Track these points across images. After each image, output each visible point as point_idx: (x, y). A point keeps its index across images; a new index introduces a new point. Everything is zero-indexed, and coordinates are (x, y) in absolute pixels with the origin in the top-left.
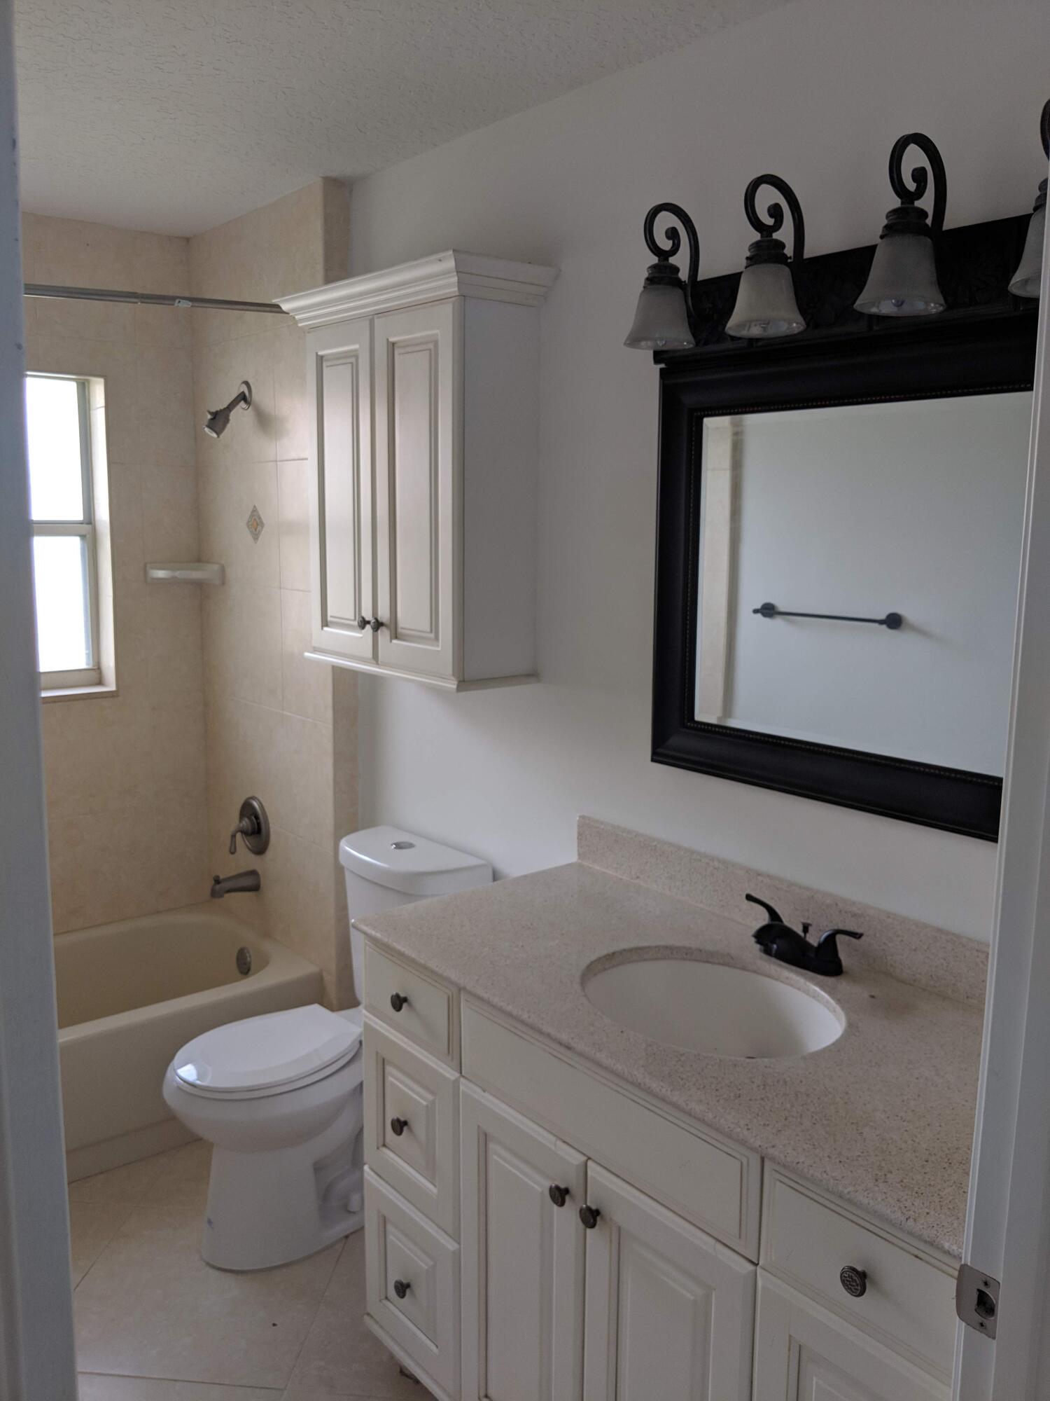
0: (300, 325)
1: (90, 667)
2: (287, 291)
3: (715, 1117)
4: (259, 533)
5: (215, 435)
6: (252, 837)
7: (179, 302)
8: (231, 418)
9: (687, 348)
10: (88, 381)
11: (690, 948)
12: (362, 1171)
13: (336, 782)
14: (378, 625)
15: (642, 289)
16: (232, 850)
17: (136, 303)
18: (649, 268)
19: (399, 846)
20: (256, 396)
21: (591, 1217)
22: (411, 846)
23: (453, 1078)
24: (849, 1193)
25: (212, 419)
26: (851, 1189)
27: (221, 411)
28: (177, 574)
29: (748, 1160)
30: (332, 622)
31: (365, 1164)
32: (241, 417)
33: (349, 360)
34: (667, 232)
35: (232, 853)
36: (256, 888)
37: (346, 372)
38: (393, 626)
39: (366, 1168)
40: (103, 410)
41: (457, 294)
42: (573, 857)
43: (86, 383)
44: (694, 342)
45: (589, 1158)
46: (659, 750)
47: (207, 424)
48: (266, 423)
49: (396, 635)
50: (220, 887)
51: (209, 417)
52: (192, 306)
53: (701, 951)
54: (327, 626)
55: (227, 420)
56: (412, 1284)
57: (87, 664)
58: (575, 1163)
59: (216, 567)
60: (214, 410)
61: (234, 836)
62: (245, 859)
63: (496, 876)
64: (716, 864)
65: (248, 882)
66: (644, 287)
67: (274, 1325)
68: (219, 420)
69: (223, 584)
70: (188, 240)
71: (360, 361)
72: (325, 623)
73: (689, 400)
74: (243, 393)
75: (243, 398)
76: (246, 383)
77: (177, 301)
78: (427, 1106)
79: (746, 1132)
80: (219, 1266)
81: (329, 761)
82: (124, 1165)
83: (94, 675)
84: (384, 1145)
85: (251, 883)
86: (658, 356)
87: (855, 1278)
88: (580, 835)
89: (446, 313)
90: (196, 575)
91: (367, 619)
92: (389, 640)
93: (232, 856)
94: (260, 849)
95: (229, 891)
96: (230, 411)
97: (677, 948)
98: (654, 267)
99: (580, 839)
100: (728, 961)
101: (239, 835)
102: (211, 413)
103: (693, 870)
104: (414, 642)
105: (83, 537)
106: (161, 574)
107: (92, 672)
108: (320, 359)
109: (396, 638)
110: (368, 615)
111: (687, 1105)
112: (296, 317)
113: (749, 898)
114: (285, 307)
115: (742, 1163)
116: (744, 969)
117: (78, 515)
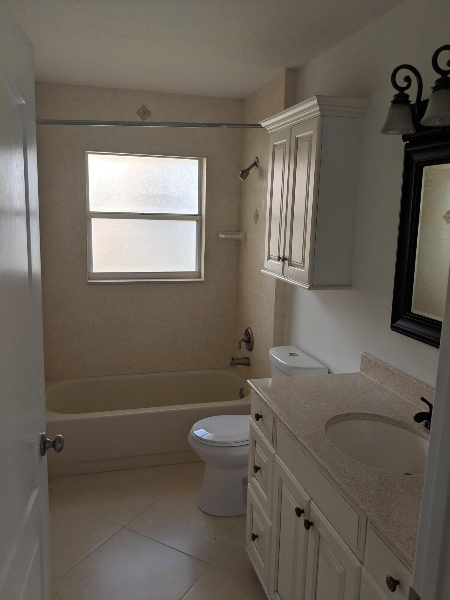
0: (268, 132)
1: (197, 271)
2: (264, 118)
3: (350, 492)
4: (257, 220)
5: (243, 180)
6: (247, 344)
7: (223, 126)
8: (249, 173)
9: (412, 133)
10: (202, 159)
11: (389, 418)
12: (247, 485)
13: (275, 325)
14: (284, 259)
15: (390, 106)
16: (240, 348)
17: (206, 127)
18: (394, 96)
19: (291, 355)
20: (260, 164)
21: (308, 524)
22: (297, 355)
23: (273, 453)
24: (393, 540)
25: (242, 173)
26: (394, 539)
27: (246, 170)
28: (228, 236)
29: (362, 515)
30: (271, 258)
31: (248, 482)
32: (254, 172)
33: (283, 146)
34: (404, 79)
35: (240, 349)
36: (248, 365)
37: (281, 151)
38: (290, 260)
39: (249, 483)
40: (206, 170)
41: (320, 115)
42: (358, 370)
43: (202, 160)
44: (415, 131)
45: (312, 499)
46: (394, 324)
47: (240, 175)
48: (263, 174)
49: (290, 264)
50: (235, 362)
51: (241, 172)
52: (228, 127)
53: (394, 420)
54: (270, 259)
55: (248, 174)
56: (258, 537)
57: (196, 270)
58: (306, 500)
59: (243, 234)
60: (243, 170)
61: (241, 342)
62: (244, 352)
63: (329, 372)
64: (415, 381)
65: (246, 361)
66: (391, 105)
67: (215, 539)
68: (245, 173)
69: (245, 241)
70: (242, 100)
71: (286, 146)
72: (269, 258)
73: (417, 158)
74: (256, 162)
75: (255, 164)
76: (257, 158)
77: (222, 125)
78: (266, 463)
79: (360, 502)
80: (203, 510)
81: (273, 316)
82: (184, 463)
83: (198, 274)
84: (254, 476)
85: (247, 362)
86: (405, 138)
87: (391, 582)
88: (362, 361)
89: (315, 123)
90: (236, 237)
91: (281, 257)
92: (288, 266)
93: (239, 350)
94: (250, 349)
95: (237, 364)
96: (250, 170)
97: (383, 417)
98: (396, 96)
99: (362, 362)
100: (405, 426)
101: (243, 343)
102: (241, 171)
103: (405, 383)
104: (297, 268)
105: (197, 221)
106: (222, 236)
107: (197, 273)
108: (275, 146)
109: (291, 265)
110: (281, 256)
111: (341, 484)
112: (267, 129)
113: (423, 399)
114: (263, 125)
115: (359, 515)
116: (413, 432)
117: (196, 212)
